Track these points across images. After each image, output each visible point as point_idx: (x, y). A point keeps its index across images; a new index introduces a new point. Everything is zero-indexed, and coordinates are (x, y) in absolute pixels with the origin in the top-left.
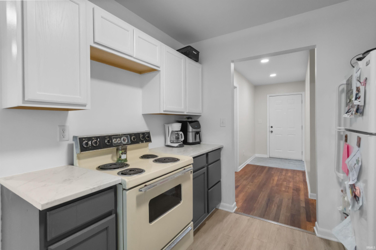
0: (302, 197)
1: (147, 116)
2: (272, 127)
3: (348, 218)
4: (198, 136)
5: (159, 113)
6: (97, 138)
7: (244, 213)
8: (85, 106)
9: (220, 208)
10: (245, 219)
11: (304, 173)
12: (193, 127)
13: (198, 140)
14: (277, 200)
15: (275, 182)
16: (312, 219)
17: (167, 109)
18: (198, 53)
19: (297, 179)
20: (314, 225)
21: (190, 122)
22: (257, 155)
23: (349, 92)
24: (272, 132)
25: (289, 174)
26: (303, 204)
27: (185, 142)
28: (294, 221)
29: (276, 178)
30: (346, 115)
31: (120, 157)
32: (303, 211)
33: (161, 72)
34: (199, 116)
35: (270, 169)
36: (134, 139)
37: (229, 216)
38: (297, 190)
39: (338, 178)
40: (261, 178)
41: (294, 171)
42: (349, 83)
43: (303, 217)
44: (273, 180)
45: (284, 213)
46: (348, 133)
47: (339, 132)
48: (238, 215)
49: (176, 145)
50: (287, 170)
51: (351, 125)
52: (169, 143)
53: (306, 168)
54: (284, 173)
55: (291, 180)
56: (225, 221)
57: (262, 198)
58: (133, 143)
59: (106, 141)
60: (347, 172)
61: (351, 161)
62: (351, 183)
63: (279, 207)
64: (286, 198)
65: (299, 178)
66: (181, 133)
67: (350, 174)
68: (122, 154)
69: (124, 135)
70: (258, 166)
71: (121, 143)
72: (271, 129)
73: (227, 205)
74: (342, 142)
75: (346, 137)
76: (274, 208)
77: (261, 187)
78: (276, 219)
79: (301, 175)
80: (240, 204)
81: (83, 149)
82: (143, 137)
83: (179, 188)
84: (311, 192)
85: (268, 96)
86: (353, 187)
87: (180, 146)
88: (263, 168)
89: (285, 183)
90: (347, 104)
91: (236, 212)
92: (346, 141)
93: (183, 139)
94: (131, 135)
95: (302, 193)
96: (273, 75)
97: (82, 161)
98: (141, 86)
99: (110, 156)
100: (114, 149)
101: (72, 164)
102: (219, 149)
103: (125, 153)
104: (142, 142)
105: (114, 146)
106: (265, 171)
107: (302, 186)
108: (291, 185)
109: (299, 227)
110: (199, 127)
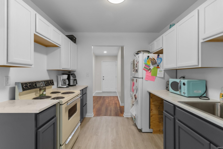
0: (118, 106)
1: (49, 71)
2: (104, 77)
3: (134, 106)
4: (75, 81)
5: (59, 69)
6: (29, 83)
7: (97, 116)
8: (31, 65)
9: (86, 117)
10: (98, 118)
11: (117, 97)
12: (73, 77)
13: (75, 83)
14: (109, 109)
15: (107, 102)
16: (122, 112)
17: (64, 68)
18: (76, 38)
19: (115, 99)
20: (123, 114)
21: (72, 74)
22: (97, 91)
23: (134, 64)
24: (104, 79)
25: (112, 98)
26: (119, 108)
27: (69, 85)
28: (117, 115)
29: (107, 100)
30: (133, 72)
31: (43, 93)
32: (119, 111)
33: (61, 48)
34: (74, 71)
35: (104, 97)
36: (47, 84)
37: (91, 119)
38: (116, 104)
39: (131, 94)
40: (101, 101)
41: (114, 96)
42: (134, 61)
43: (119, 112)
44: (106, 101)
45: (113, 113)
46: (133, 78)
47: (131, 78)
48: (95, 118)
49: (65, 86)
50: (111, 97)
51: (134, 76)
52: (61, 86)
53: (118, 95)
54: (110, 98)
55: (113, 100)
56: (90, 121)
57: (103, 109)
58: (46, 85)
59: (34, 85)
60: (133, 92)
61: (134, 87)
62: (135, 94)
63: (111, 111)
64: (112, 107)
65: (116, 99)
66: (67, 80)
67: (134, 92)
68: (44, 91)
69: (42, 81)
70: (98, 97)
71: (40, 86)
72: (103, 78)
73: (90, 114)
74: (132, 82)
75: (133, 79)
76: (109, 112)
77: (102, 105)
78: (110, 115)
79: (116, 98)
80: (95, 113)
81: (24, 90)
82: (51, 83)
83: (76, 105)
84: (121, 103)
85: (102, 61)
86: (135, 95)
87: (67, 87)
88: (101, 97)
89: (111, 102)
90: (133, 69)
91: (94, 116)
92: (133, 81)
93: (68, 83)
94: (45, 81)
95: (118, 104)
96: (105, 52)
97: (22, 97)
98: (47, 54)
99: (34, 93)
100: (39, 89)
101: (14, 99)
102: (86, 88)
103: (45, 91)
104: (50, 85)
105: (38, 88)
106: (102, 98)
107: (117, 102)
108: (113, 102)
109: (119, 116)
110: (75, 77)
